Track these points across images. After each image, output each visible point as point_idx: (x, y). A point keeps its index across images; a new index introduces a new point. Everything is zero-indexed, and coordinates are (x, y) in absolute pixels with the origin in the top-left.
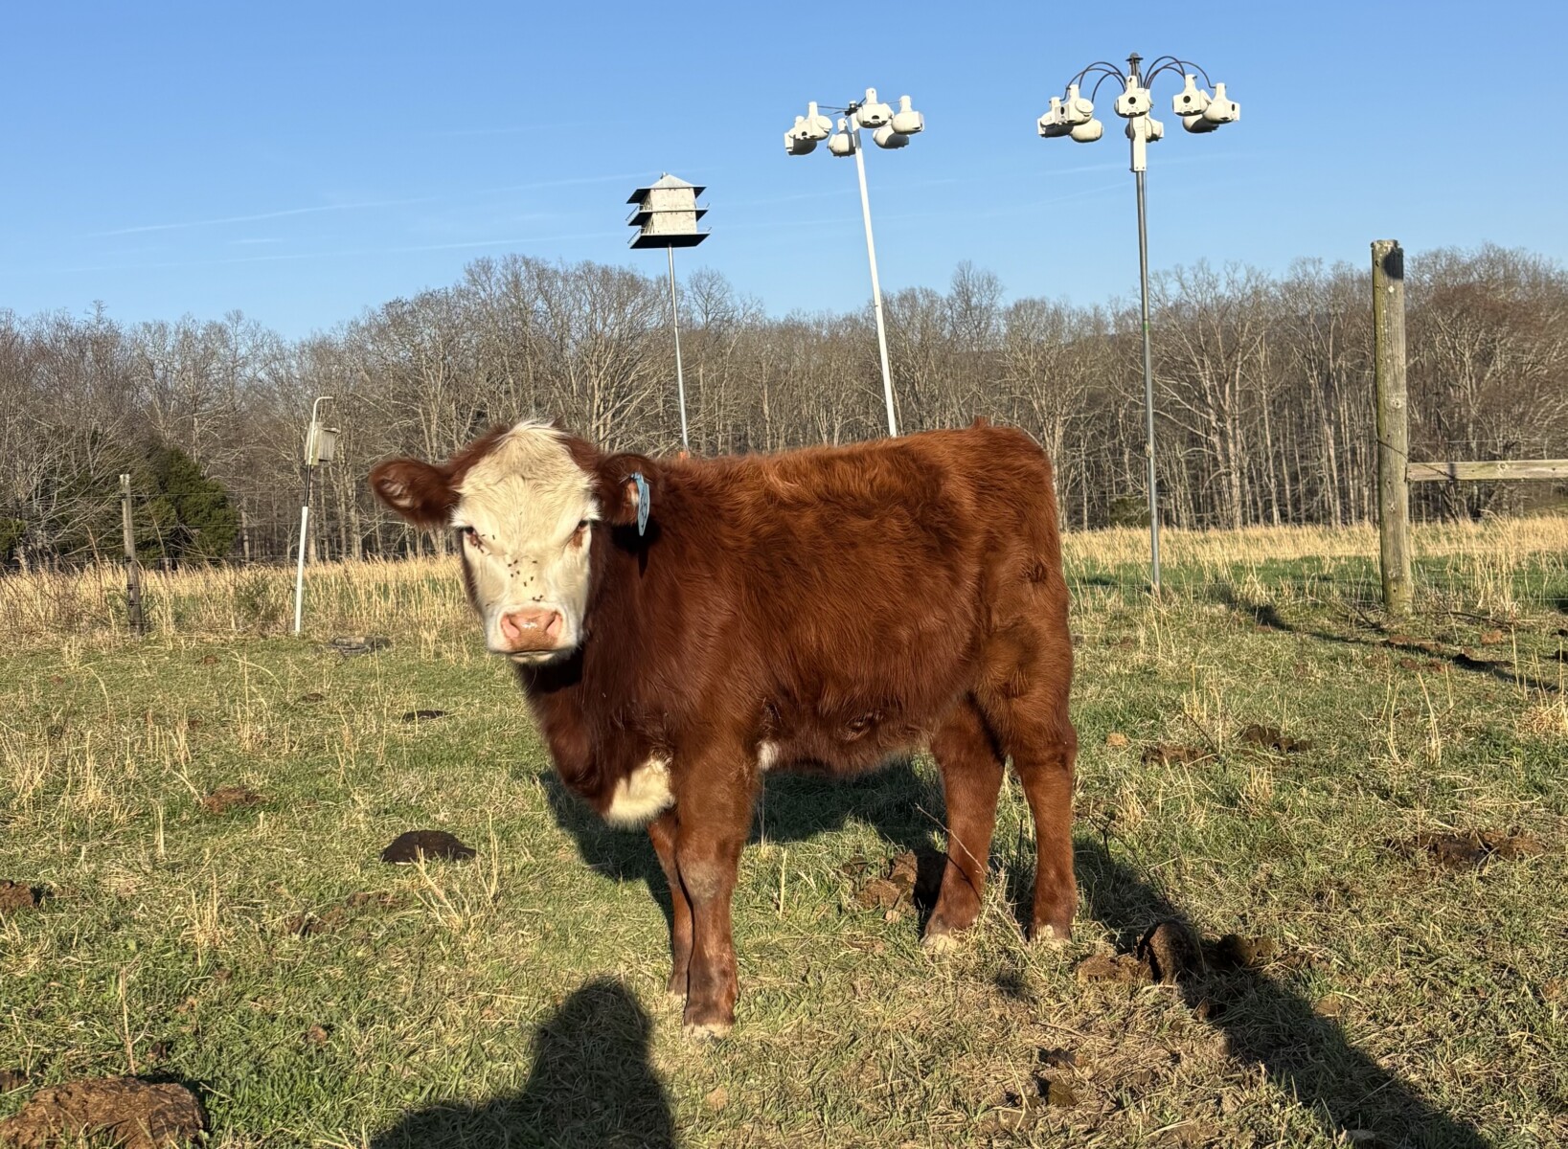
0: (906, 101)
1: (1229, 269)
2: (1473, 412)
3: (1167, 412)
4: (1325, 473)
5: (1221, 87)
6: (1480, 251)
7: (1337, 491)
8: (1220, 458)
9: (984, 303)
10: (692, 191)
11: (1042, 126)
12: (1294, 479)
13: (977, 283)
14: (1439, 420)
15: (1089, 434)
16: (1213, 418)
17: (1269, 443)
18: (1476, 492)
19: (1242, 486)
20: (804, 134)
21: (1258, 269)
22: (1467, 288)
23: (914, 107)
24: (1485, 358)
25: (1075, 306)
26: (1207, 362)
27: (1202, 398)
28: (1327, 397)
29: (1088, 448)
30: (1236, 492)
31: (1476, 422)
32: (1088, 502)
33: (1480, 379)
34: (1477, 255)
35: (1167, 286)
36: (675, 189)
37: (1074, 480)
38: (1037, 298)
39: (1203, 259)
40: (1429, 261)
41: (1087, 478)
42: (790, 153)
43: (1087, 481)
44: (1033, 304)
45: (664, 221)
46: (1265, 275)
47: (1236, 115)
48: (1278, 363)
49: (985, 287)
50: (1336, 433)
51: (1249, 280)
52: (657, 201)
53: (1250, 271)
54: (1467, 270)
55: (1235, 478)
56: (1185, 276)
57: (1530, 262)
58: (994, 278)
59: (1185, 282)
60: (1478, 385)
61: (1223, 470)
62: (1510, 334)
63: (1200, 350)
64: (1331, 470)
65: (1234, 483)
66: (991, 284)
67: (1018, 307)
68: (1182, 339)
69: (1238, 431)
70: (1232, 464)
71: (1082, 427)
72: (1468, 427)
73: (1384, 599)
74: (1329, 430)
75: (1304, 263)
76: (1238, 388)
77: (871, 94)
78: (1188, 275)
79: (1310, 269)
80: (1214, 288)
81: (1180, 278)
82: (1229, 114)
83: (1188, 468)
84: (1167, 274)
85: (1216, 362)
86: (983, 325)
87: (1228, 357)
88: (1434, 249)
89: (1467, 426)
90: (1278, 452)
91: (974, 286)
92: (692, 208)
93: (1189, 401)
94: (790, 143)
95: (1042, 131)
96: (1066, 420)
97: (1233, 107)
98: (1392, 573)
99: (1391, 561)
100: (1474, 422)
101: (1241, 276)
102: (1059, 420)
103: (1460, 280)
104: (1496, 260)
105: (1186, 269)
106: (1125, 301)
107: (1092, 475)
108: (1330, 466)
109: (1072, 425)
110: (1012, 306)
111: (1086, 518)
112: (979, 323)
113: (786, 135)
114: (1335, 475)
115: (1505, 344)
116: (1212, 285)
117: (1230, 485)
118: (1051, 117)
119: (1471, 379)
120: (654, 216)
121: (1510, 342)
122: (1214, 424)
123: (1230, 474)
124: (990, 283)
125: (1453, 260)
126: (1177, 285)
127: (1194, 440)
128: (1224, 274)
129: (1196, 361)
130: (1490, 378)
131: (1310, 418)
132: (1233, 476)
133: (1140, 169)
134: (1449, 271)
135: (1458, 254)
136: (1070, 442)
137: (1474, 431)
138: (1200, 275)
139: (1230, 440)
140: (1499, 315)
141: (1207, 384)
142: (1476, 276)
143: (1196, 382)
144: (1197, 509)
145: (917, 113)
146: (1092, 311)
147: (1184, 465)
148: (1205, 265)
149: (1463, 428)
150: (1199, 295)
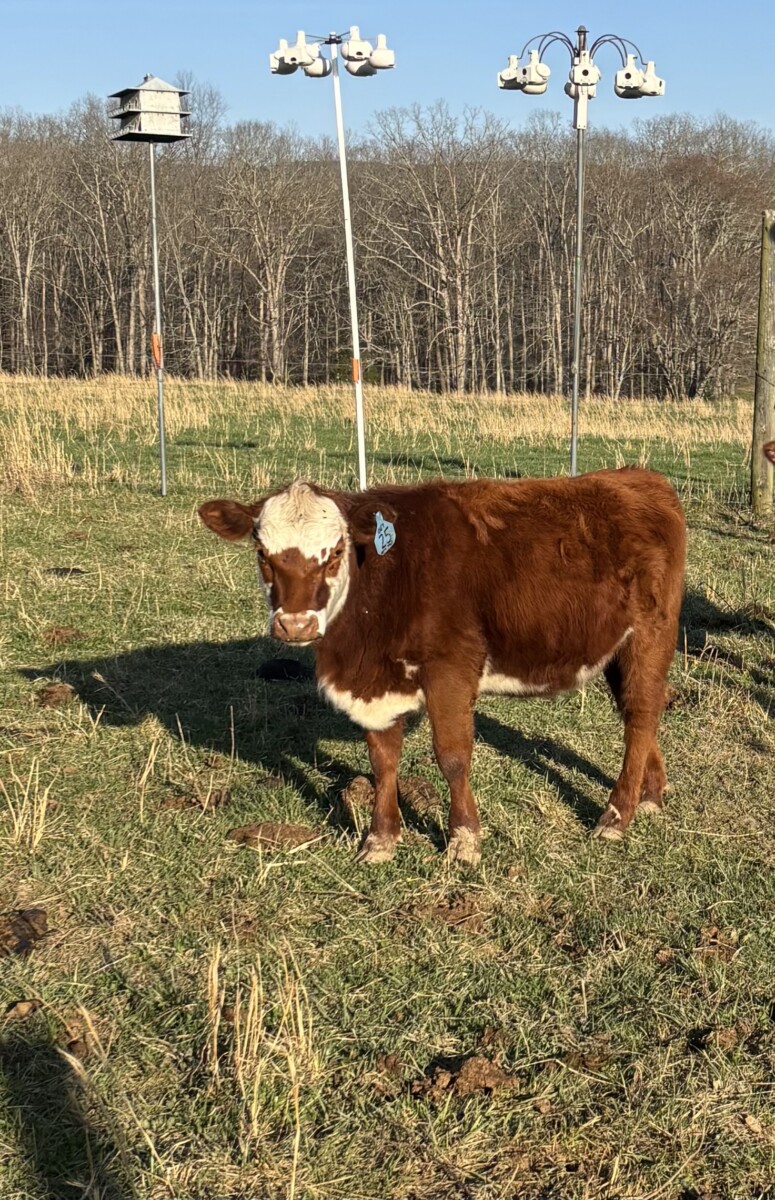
0: (382, 39)
1: (468, 115)
2: (697, 287)
3: (397, 261)
4: (550, 337)
5: (651, 64)
6: (714, 121)
7: (560, 357)
8: (448, 314)
9: (205, 121)
10: (177, 94)
11: (502, 80)
12: (518, 340)
13: (197, 98)
14: (662, 292)
15: (315, 277)
16: (443, 271)
17: (497, 302)
18: (693, 368)
19: (469, 346)
20: (294, 59)
21: (497, 117)
22: (698, 160)
23: (389, 46)
24: (710, 232)
25: (303, 135)
26: (440, 211)
27: (432, 250)
28: (558, 259)
29: (313, 292)
30: (462, 351)
31: (699, 297)
32: (310, 350)
33: (707, 252)
34: (709, 124)
35: (404, 126)
36: (162, 91)
37: (295, 326)
38: (263, 121)
39: (442, 101)
40: (663, 127)
41: (309, 324)
42: (273, 72)
43: (310, 328)
44: (257, 127)
45: (151, 120)
46: (504, 125)
47: (661, 90)
48: (510, 218)
49: (206, 103)
50: (562, 297)
51: (487, 128)
52: (146, 102)
53: (490, 121)
54: (700, 139)
55: (462, 337)
56: (421, 116)
57: (760, 137)
58: (217, 94)
59: (422, 123)
60: (703, 258)
61: (449, 326)
62: (735, 210)
63: (432, 199)
64: (556, 335)
65: (460, 341)
66: (214, 100)
67: (241, 129)
68: (416, 184)
69: (467, 288)
70: (460, 321)
71: (307, 269)
72: (690, 301)
73: (751, 502)
74: (557, 295)
75: (543, 116)
76: (469, 242)
77: (355, 31)
78: (425, 116)
79: (548, 122)
80: (452, 133)
81: (417, 118)
82: (657, 89)
83: (415, 322)
84: (404, 112)
85: (448, 211)
86: (201, 145)
87: (461, 209)
88: (668, 114)
89: (689, 299)
90: (504, 311)
91: (194, 100)
92: (177, 110)
93: (418, 250)
94: (275, 64)
95: (501, 84)
96: (289, 260)
97: (661, 83)
98: (759, 481)
99: (760, 472)
100: (696, 297)
101: (480, 123)
102: (282, 258)
103: (692, 150)
104: (730, 133)
105: (423, 109)
106: (356, 135)
107: (315, 321)
108: (556, 331)
109: (296, 265)
110: (233, 126)
111: (306, 368)
112: (199, 142)
113: (272, 56)
114: (560, 340)
115: (730, 221)
116: (450, 129)
117: (456, 345)
118: (511, 72)
119: (696, 252)
120: (142, 115)
121: (735, 218)
122: (444, 278)
123: (457, 331)
124: (212, 99)
125: (686, 127)
126: (415, 125)
127: (421, 293)
128: (462, 119)
129: (429, 208)
130: (715, 253)
131: (536, 280)
132: (460, 334)
133: (582, 127)
134: (682, 138)
135: (692, 122)
136: (292, 284)
137: (696, 306)
138: (438, 117)
139: (459, 296)
140: (729, 189)
141: (439, 236)
142: (706, 146)
143: (427, 230)
144: (423, 364)
145: (392, 52)
146: (321, 143)
147: (411, 319)
148: (444, 107)
149: (684, 302)
150: (436, 139)
